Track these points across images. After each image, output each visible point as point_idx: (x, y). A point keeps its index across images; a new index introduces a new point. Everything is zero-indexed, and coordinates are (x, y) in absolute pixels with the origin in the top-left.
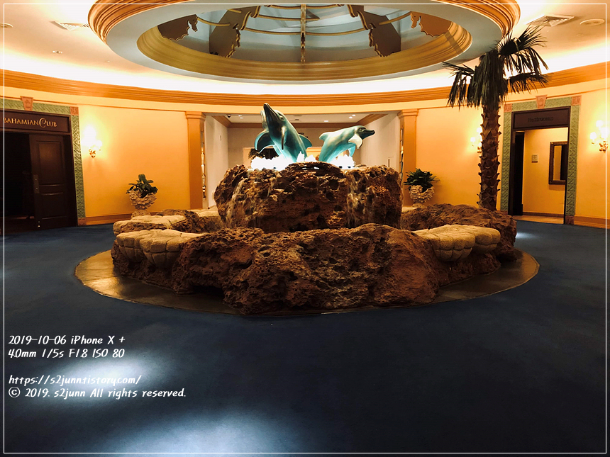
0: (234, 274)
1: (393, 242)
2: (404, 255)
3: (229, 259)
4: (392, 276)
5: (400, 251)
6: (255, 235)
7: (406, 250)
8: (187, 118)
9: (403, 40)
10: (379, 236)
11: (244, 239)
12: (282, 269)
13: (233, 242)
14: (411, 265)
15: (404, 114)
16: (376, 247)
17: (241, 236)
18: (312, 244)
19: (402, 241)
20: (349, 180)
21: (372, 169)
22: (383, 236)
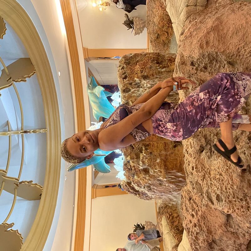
0: (237, 227)
1: (196, 51)
2: (212, 38)
3: (219, 232)
4: (238, 51)
5: (207, 43)
6: (190, 199)
7: (205, 36)
8: (96, 197)
9: (23, 56)
10: (189, 67)
11: (197, 214)
12: (238, 183)
13: (200, 226)
14: (222, 30)
15: (87, 57)
16: (201, 71)
17: (193, 216)
18: (200, 140)
19: (195, 42)
20: (130, 97)
21: (120, 77)
22: (189, 63)
